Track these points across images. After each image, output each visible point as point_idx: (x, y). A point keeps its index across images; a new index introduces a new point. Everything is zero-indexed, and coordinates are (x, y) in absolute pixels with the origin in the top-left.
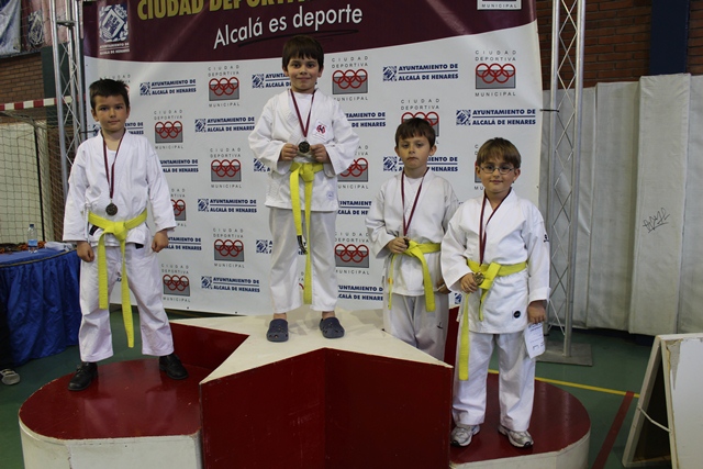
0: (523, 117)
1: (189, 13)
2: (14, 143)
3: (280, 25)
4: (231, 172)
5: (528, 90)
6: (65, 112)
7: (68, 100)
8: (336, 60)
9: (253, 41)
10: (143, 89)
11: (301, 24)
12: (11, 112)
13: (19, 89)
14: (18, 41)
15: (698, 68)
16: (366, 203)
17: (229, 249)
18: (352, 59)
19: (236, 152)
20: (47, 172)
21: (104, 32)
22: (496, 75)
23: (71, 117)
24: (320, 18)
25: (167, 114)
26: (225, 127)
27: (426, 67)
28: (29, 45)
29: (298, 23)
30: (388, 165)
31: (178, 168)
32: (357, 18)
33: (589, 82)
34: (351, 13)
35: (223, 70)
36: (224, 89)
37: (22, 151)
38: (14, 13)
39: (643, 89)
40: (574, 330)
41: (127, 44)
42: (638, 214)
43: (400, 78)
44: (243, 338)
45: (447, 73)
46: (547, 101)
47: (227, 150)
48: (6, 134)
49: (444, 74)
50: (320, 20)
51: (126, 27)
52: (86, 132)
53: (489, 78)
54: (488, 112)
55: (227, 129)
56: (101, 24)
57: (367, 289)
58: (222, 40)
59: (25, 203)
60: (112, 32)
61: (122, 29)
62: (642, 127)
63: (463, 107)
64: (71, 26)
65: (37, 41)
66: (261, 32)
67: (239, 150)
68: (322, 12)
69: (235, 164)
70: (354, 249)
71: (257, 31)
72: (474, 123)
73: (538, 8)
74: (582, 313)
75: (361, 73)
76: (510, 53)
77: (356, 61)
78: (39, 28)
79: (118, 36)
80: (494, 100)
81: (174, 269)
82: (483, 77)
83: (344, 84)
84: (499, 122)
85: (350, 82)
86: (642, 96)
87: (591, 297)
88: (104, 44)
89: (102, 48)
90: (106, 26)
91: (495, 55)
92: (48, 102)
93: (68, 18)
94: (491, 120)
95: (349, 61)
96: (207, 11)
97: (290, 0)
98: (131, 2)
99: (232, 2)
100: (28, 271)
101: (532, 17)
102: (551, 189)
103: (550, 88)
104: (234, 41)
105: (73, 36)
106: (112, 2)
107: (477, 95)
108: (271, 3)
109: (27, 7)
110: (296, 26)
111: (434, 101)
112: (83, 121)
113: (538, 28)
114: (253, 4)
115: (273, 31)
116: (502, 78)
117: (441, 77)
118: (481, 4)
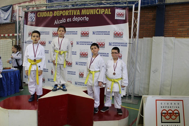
0: (124, 45)
1: (49, 16)
2: (7, 44)
3: (70, 20)
5: (126, 38)
6: (19, 37)
7: (20, 34)
8: (82, 29)
9: (63, 23)
12: (7, 36)
13: (10, 31)
14: (10, 20)
15: (166, 36)
18: (86, 29)
21: (29, 19)
22: (118, 34)
24: (79, 18)
25: (42, 39)
27: (102, 32)
28: (12, 21)
29: (74, 20)
32: (87, 19)
35: (56, 30)
36: (56, 34)
37: (9, 46)
38: (10, 13)
39: (153, 39)
40: (135, 96)
41: (34, 22)
42: (151, 69)
43: (96, 34)
44: (50, 91)
46: (130, 41)
48: (5, 42)
51: (34, 18)
52: (23, 42)
53: (117, 35)
54: (116, 43)
58: (56, 23)
60: (31, 19)
61: (33, 19)
62: (153, 49)
63: (111, 41)
64: (22, 17)
65: (15, 20)
66: (65, 21)
72: (113, 45)
73: (129, 19)
74: (138, 92)
75: (87, 32)
76: (122, 29)
78: (15, 17)
80: (118, 40)
82: (115, 35)
85: (85, 34)
86: (153, 41)
87: (140, 88)
89: (29, 23)
90: (30, 18)
91: (118, 30)
92: (15, 35)
94: (117, 45)
95: (85, 29)
96: (53, 16)
97: (72, 14)
98: (36, 13)
99: (59, 14)
100: (6, 74)
101: (127, 22)
102: (130, 62)
103: (130, 38)
104: (59, 23)
105: (22, 20)
106: (32, 12)
107: (114, 39)
108: (68, 15)
109: (13, 11)
110: (73, 20)
111: (104, 40)
112: (23, 40)
113: (129, 24)
114: (64, 15)
115: (68, 21)
116: (120, 35)
117: (106, 34)
118: (116, 18)
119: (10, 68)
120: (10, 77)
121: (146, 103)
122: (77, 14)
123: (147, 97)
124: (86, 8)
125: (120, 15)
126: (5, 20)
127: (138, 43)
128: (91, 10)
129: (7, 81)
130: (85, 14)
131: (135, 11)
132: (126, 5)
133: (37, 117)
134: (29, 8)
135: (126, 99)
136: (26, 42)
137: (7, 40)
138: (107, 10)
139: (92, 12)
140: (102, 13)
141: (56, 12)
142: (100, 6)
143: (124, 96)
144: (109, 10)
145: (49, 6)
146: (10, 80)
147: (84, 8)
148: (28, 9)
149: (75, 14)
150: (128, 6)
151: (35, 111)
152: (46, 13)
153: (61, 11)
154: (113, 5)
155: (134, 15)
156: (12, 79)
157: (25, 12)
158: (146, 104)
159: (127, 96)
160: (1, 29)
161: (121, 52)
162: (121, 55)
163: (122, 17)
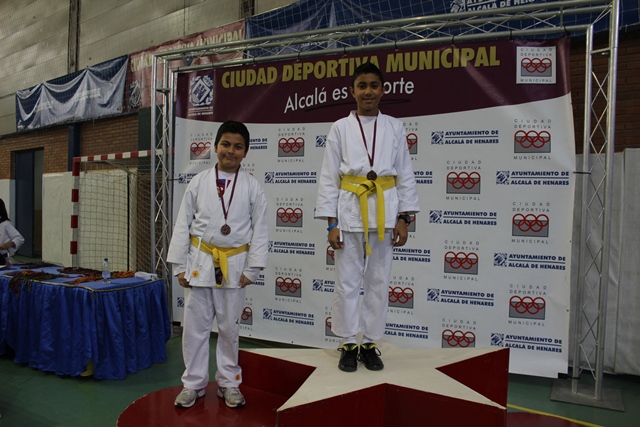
0: (556, 179)
1: (265, 83)
2: (111, 186)
3: (342, 94)
4: (293, 219)
5: (562, 154)
6: (157, 163)
7: (160, 152)
9: (319, 106)
12: (112, 161)
13: (118, 142)
14: (120, 104)
16: (413, 251)
17: (289, 286)
19: (299, 202)
20: (135, 210)
21: (193, 98)
22: (532, 140)
23: (161, 166)
26: (290, 180)
27: (469, 133)
28: (129, 107)
30: (433, 217)
32: (409, 90)
33: (619, 147)
34: (404, 86)
35: (291, 131)
36: (291, 148)
37: (117, 192)
38: (120, 83)
40: (604, 375)
41: (212, 108)
43: (447, 142)
44: (311, 369)
45: (489, 139)
46: (579, 164)
47: (292, 199)
48: (105, 178)
49: (486, 139)
51: (211, 94)
52: (173, 180)
53: (527, 143)
54: (525, 173)
55: (293, 181)
56: (191, 91)
57: (411, 327)
58: (292, 106)
59: (116, 236)
60: (200, 97)
61: (208, 95)
63: (502, 169)
64: (167, 93)
65: (136, 103)
66: (325, 100)
67: (302, 200)
69: (297, 212)
70: (400, 291)
71: (322, 99)
72: (513, 182)
73: (572, 83)
74: (610, 359)
75: (411, 137)
76: (546, 121)
77: (407, 125)
78: (137, 93)
79: (204, 101)
80: (531, 162)
82: (521, 142)
84: (535, 183)
87: (619, 344)
88: (193, 107)
89: (191, 111)
90: (195, 92)
91: (532, 123)
92: (143, 154)
93: (164, 87)
94: (528, 180)
96: (280, 82)
98: (216, 73)
99: (301, 74)
100: (121, 296)
101: (566, 90)
102: (584, 244)
103: (582, 153)
104: (302, 107)
105: (168, 101)
106: (201, 73)
107: (515, 158)
108: (335, 75)
109: (130, 76)
111: (476, 162)
112: (170, 170)
113: (573, 100)
114: (319, 76)
115: (336, 99)
116: (538, 143)
117: (483, 141)
118: (520, 79)
119: (130, 275)
120: (135, 306)
124: (404, 49)
125: (536, 66)
126: (104, 106)
127: (612, 170)
128: (422, 53)
129: (123, 320)
130: (401, 69)
131: (594, 49)
132: (559, 28)
134: (191, 58)
135: (570, 387)
136: (181, 179)
137: (111, 172)
138: (482, 50)
139: (426, 60)
140: (464, 64)
141: (290, 67)
142: (456, 37)
143: (560, 374)
144: (493, 50)
145: (265, 47)
146: (133, 318)
147: (396, 47)
148: (189, 64)
150: (568, 33)
152: (253, 72)
153: (310, 65)
154: (508, 33)
155: (593, 65)
156: (140, 312)
157: (176, 74)
159: (574, 375)
160: (89, 138)
161: (545, 207)
162: (545, 219)
163: (542, 74)
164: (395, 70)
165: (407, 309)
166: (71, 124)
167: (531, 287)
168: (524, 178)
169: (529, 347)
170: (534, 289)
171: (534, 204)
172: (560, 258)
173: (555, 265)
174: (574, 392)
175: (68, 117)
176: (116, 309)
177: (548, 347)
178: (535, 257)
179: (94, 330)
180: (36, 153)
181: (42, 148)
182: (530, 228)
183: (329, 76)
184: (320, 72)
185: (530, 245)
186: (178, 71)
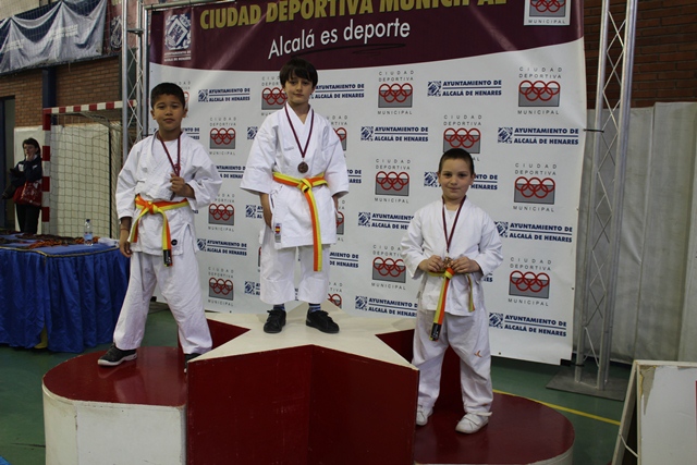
0: (563, 137)
1: (247, 23)
2: (89, 143)
3: (331, 37)
5: (572, 109)
6: (130, 114)
8: (383, 73)
9: (305, 52)
10: (202, 97)
11: (351, 37)
12: (87, 113)
13: (99, 90)
14: (100, 45)
16: (406, 218)
18: (399, 73)
21: (169, 41)
22: (539, 92)
23: (135, 120)
24: (370, 29)
25: (222, 121)
27: (470, 83)
28: (109, 49)
29: (348, 36)
30: (428, 179)
31: (230, 174)
32: (405, 32)
34: (399, 27)
35: (275, 81)
36: (276, 99)
37: (96, 150)
38: (100, 18)
40: (612, 363)
41: (189, 52)
43: (444, 94)
44: (243, 330)
45: (491, 90)
46: (590, 120)
48: (82, 134)
49: (487, 90)
50: (369, 33)
51: (189, 36)
53: (533, 95)
54: (530, 130)
56: (167, 32)
57: (403, 304)
58: (276, 50)
60: (176, 40)
61: (185, 38)
63: (505, 125)
64: (140, 34)
65: (118, 44)
66: (313, 44)
68: (371, 25)
70: (392, 263)
71: (310, 43)
72: (516, 141)
73: (586, 26)
74: (629, 347)
75: (406, 88)
76: (556, 70)
77: (402, 74)
78: (119, 33)
79: (181, 44)
80: (537, 118)
81: (220, 272)
82: (526, 94)
83: (390, 98)
84: (541, 141)
85: (395, 96)
87: (639, 330)
88: (169, 51)
89: (167, 56)
90: (171, 34)
91: (539, 72)
92: (118, 104)
93: (137, 27)
94: (533, 138)
95: (395, 76)
96: (264, 22)
97: (342, 13)
98: (193, 12)
99: (287, 14)
100: (79, 262)
101: (579, 34)
102: (592, 213)
103: (594, 108)
104: (288, 52)
105: (142, 43)
106: (177, 12)
107: (520, 112)
108: (324, 15)
109: (111, 12)
110: (347, 39)
111: (476, 117)
112: (145, 124)
113: (585, 45)
114: (307, 16)
115: (324, 43)
116: (545, 95)
117: (485, 93)
118: (529, 20)
119: (95, 240)
120: (95, 274)
121: (648, 394)
122: (362, 12)
123: (654, 367)
125: (548, 5)
126: (81, 46)
127: (627, 127)
129: (81, 288)
130: (396, 9)
133: (184, 436)
135: (573, 376)
137: (90, 126)
140: (467, 3)
141: (274, 5)
143: (562, 360)
146: (92, 287)
148: (164, 1)
149: (352, 11)
151: (175, 409)
152: (234, 10)
155: (610, 4)
156: (101, 281)
157: (150, 12)
158: (649, 400)
159: (578, 362)
160: (67, 85)
161: (551, 169)
162: (550, 183)
163: (553, 13)
164: (389, 9)
165: (399, 284)
166: (45, 68)
167: (534, 261)
168: (528, 135)
169: (531, 330)
170: (537, 263)
171: (539, 166)
172: (566, 229)
173: (562, 236)
174: (576, 381)
175: (41, 59)
176: (73, 277)
177: (552, 329)
178: (539, 227)
179: (48, 298)
180: (7, 102)
181: (13, 97)
182: (534, 193)
183: (317, 16)
184: (307, 12)
185: (533, 214)
186: (152, 8)
